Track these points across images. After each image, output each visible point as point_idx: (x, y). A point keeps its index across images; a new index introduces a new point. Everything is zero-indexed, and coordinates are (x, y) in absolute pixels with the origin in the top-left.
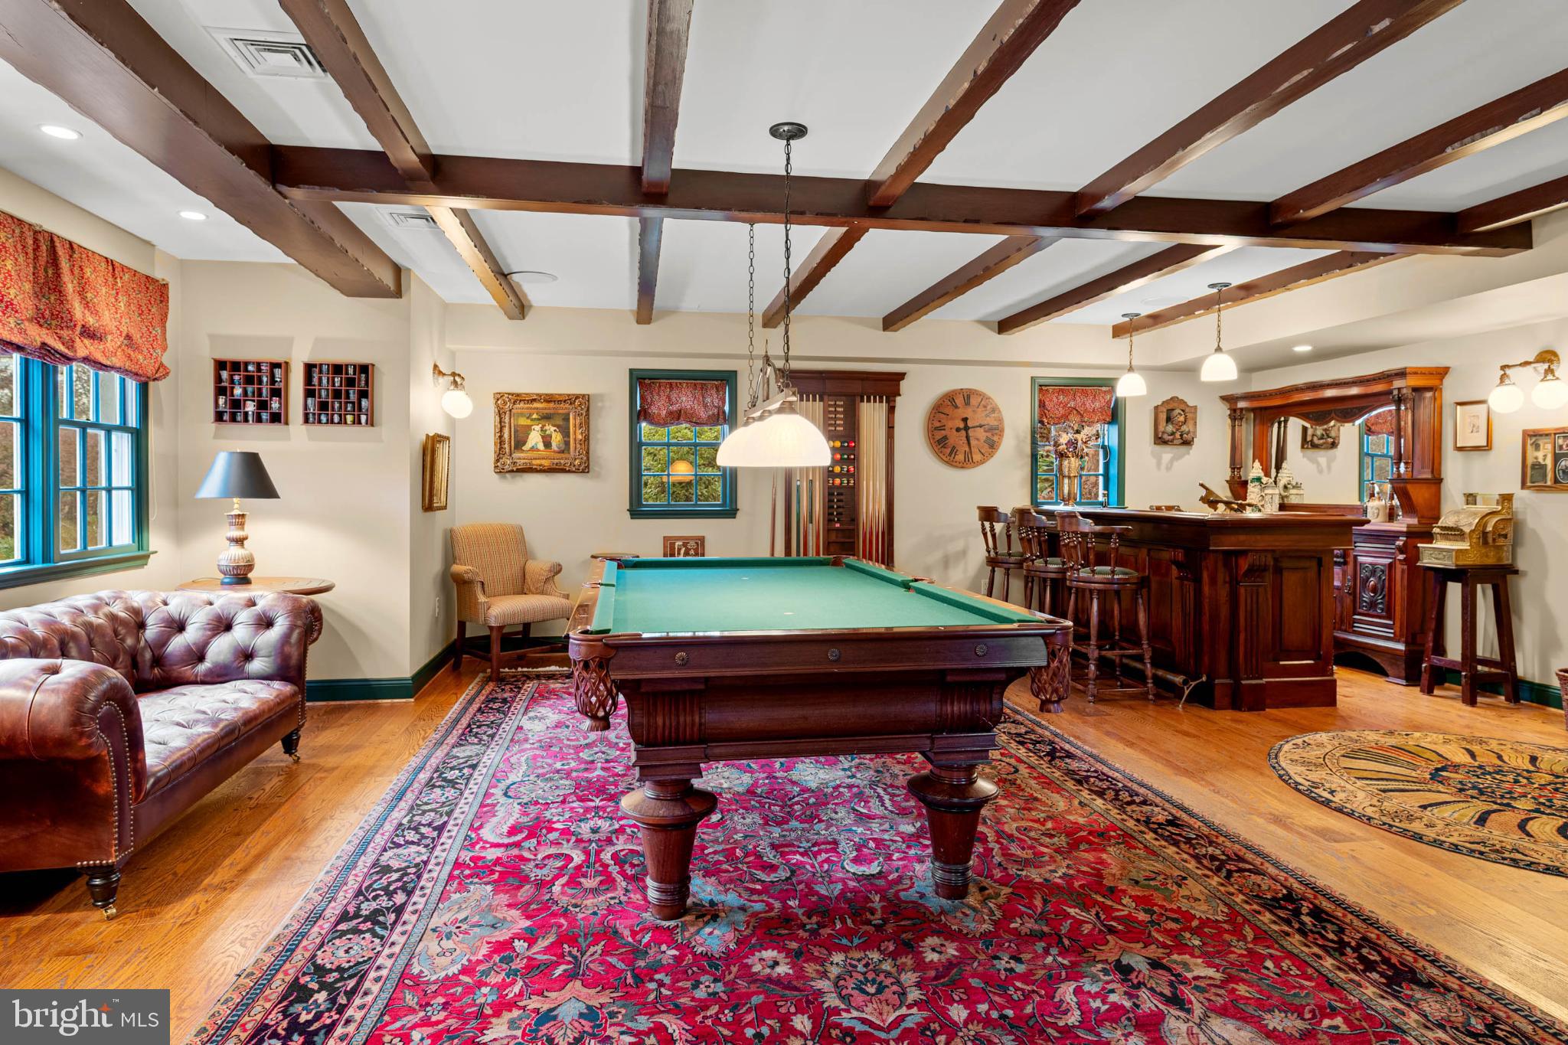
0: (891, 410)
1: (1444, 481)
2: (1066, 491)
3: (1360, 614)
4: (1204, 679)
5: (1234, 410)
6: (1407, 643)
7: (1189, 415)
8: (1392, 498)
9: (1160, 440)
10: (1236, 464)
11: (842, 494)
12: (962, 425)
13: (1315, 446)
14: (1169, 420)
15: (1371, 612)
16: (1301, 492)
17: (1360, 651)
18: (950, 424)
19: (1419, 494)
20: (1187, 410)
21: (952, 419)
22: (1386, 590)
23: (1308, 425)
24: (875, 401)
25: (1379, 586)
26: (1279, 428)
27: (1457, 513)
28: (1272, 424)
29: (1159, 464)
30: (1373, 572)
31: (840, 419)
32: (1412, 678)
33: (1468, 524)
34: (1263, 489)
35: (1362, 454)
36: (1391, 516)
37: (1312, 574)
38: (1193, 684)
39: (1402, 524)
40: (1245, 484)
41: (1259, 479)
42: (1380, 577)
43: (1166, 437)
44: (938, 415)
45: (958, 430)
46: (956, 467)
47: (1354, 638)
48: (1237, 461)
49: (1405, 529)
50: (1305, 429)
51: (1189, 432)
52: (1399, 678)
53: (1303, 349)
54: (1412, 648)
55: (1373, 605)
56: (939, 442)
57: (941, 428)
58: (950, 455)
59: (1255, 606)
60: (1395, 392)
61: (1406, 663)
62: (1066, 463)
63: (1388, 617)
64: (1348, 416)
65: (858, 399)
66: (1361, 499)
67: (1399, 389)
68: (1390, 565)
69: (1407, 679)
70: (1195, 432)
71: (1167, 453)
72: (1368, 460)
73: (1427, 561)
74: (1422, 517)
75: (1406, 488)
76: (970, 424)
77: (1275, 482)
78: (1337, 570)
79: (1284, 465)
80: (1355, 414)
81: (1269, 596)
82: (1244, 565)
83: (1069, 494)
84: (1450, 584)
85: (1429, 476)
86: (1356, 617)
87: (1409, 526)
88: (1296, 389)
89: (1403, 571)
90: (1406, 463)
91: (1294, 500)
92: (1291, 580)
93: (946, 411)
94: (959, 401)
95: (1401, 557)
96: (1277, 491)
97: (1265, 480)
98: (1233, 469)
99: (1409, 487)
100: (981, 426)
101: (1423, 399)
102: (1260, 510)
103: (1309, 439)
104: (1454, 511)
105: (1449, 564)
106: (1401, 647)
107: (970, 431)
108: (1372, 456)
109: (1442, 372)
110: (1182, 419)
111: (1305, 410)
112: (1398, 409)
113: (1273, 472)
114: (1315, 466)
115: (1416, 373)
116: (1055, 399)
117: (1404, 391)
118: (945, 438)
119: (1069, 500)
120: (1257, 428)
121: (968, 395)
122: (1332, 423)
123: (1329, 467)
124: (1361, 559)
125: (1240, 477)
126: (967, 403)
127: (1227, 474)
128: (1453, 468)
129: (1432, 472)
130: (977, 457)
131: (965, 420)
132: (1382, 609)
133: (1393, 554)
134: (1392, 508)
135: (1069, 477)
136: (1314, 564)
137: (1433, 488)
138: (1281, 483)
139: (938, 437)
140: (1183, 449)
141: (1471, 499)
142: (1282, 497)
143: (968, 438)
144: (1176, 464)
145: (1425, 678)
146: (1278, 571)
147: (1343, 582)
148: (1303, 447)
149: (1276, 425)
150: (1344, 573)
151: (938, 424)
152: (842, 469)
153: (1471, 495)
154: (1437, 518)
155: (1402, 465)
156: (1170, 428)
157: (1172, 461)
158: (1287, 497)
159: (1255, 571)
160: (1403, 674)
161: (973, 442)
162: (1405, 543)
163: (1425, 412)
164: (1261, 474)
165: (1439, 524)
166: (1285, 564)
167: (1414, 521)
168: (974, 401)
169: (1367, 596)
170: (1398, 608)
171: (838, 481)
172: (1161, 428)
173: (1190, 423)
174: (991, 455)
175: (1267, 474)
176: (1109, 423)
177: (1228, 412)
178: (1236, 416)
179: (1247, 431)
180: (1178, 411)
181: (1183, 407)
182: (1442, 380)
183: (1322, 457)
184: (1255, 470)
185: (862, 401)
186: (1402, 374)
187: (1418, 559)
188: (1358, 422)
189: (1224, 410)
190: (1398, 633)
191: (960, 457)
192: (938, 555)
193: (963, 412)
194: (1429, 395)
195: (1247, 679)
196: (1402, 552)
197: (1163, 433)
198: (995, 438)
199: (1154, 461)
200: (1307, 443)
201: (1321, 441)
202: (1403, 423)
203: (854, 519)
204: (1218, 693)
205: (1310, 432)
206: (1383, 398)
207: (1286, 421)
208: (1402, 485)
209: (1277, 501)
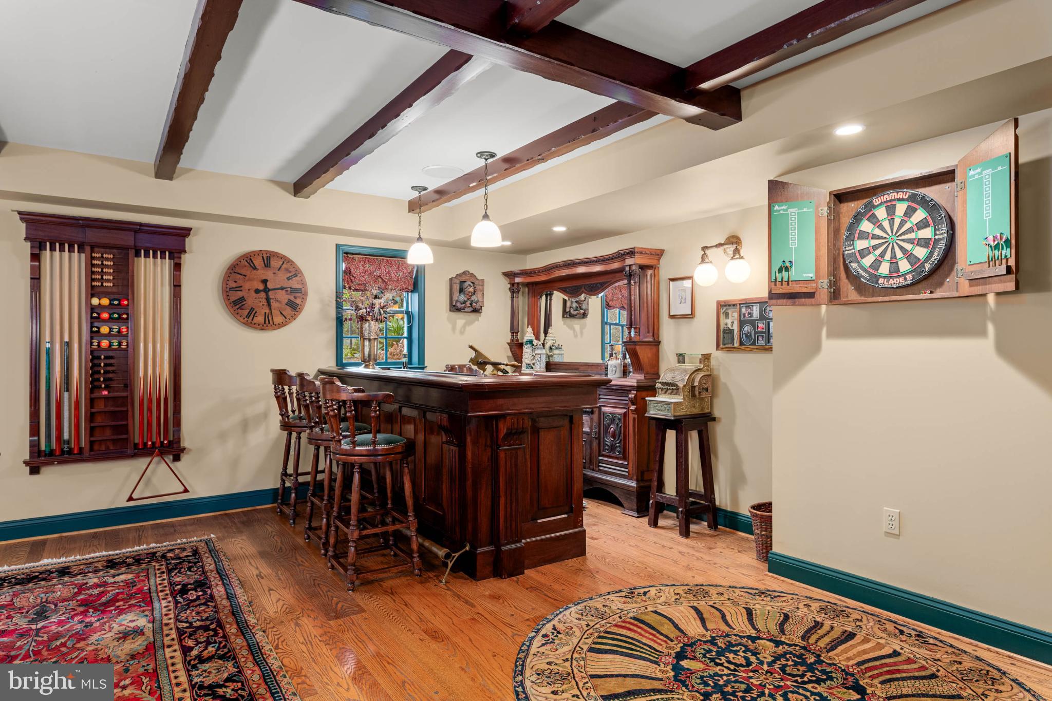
0: (177, 267)
1: (662, 343)
2: (366, 353)
3: (603, 456)
4: (467, 548)
5: (513, 285)
6: (637, 481)
7: (478, 287)
8: (624, 357)
9: (455, 308)
10: (514, 331)
11: (111, 357)
12: (261, 287)
13: (572, 316)
14: (461, 290)
15: (611, 454)
16: (562, 352)
17: (604, 487)
18: (247, 285)
19: (644, 354)
20: (476, 283)
21: (250, 280)
22: (622, 435)
23: (566, 298)
24: (155, 257)
25: (617, 432)
26: (546, 300)
27: (672, 370)
28: (541, 297)
29: (454, 329)
30: (613, 421)
31: (109, 274)
32: (642, 511)
33: (681, 380)
34: (534, 350)
35: (604, 323)
36: (625, 373)
37: (565, 432)
38: (457, 555)
39: (633, 380)
40: (521, 345)
41: (531, 342)
42: (617, 425)
43: (459, 305)
44: (234, 275)
45: (257, 291)
46: (256, 328)
47: (599, 476)
48: (515, 326)
49: (635, 384)
50: (565, 302)
51: (478, 301)
52: (632, 510)
53: (560, 229)
54: (642, 484)
55: (612, 448)
56: (235, 303)
57: (238, 289)
58: (248, 316)
59: (514, 470)
60: (627, 269)
61: (637, 498)
62: (366, 326)
63: (624, 458)
64: (593, 290)
65: (132, 253)
66: (603, 358)
67: (630, 266)
68: (625, 414)
69: (638, 511)
70: (483, 302)
71: (461, 319)
72: (607, 327)
73: (652, 412)
74: (647, 374)
75: (635, 349)
76: (270, 285)
77: (543, 344)
78: (586, 418)
79: (550, 330)
80: (599, 288)
81: (528, 457)
82: (503, 429)
83: (369, 355)
84: (668, 431)
85: (651, 339)
86: (600, 458)
87: (638, 381)
88: (556, 267)
89: (634, 419)
90: (635, 328)
91: (556, 359)
92: (547, 439)
93: (242, 272)
94: (258, 262)
95: (633, 408)
96: (544, 352)
97: (535, 342)
98: (512, 333)
99: (638, 348)
100: (282, 289)
101: (645, 275)
102: (532, 368)
103: (567, 310)
104: (669, 370)
105: (669, 415)
106: (633, 484)
107: (270, 293)
108: (610, 324)
109: (659, 254)
110: (471, 289)
111: (564, 285)
112: (629, 283)
113: (542, 335)
114: (571, 332)
115: (641, 253)
116: (361, 267)
117: (634, 268)
118: (242, 299)
119: (369, 361)
120: (530, 300)
121: (268, 258)
122: (582, 297)
123: (582, 333)
124: (604, 409)
125: (517, 340)
126: (267, 265)
127: (508, 337)
128: (668, 332)
129: (653, 336)
130: (278, 319)
131: (265, 282)
132: (619, 452)
133: (627, 404)
134: (625, 366)
135: (370, 340)
136: (566, 422)
137: (654, 348)
138: (547, 346)
139: (233, 298)
140: (473, 316)
141: (681, 358)
142: (549, 357)
143: (268, 300)
144: (468, 328)
145: (652, 511)
146: (536, 430)
147: (591, 428)
148: (563, 317)
149: (544, 297)
150: (592, 420)
151: (234, 285)
152: (111, 329)
153: (681, 354)
154: (658, 376)
155: (633, 330)
156: (462, 297)
157: (464, 326)
158: (552, 356)
159: (514, 434)
160: (635, 507)
161: (274, 304)
162: (636, 395)
163: (647, 287)
164: (533, 338)
165: (660, 380)
166: (543, 422)
167: (641, 377)
168: (275, 263)
169: (609, 440)
170: (631, 451)
171: (105, 343)
172: (455, 298)
173: (479, 294)
174: (294, 318)
175: (538, 338)
176: (412, 292)
177: (509, 286)
178: (514, 289)
179: (522, 302)
180: (468, 283)
181: (473, 280)
182: (659, 260)
183: (577, 324)
184: (529, 334)
185: (138, 254)
186: (631, 253)
187: (645, 411)
188: (600, 295)
189: (505, 284)
190: (631, 472)
191: (260, 319)
192: (236, 418)
193: (262, 273)
194: (650, 272)
195: (507, 544)
196: (633, 404)
197: (457, 301)
198: (298, 301)
199: (450, 326)
200: (567, 314)
201: (576, 312)
202: (633, 298)
203: (128, 384)
204: (480, 561)
205: (568, 304)
206: (617, 275)
207: (551, 295)
208: (633, 347)
209: (544, 360)
